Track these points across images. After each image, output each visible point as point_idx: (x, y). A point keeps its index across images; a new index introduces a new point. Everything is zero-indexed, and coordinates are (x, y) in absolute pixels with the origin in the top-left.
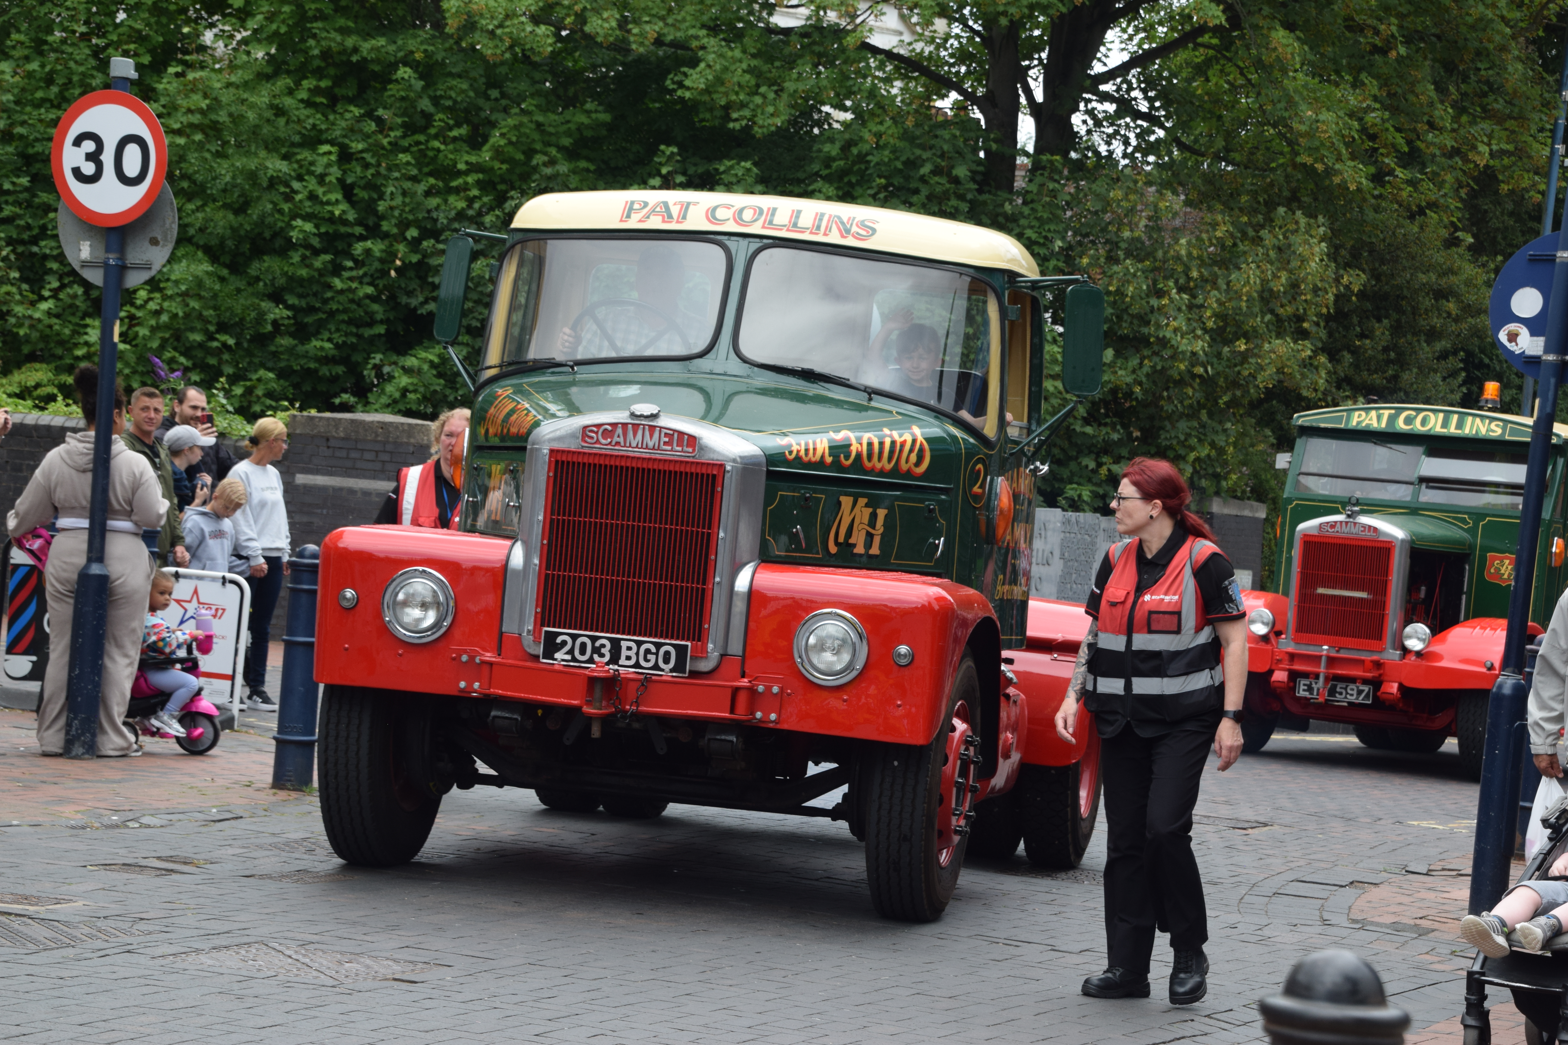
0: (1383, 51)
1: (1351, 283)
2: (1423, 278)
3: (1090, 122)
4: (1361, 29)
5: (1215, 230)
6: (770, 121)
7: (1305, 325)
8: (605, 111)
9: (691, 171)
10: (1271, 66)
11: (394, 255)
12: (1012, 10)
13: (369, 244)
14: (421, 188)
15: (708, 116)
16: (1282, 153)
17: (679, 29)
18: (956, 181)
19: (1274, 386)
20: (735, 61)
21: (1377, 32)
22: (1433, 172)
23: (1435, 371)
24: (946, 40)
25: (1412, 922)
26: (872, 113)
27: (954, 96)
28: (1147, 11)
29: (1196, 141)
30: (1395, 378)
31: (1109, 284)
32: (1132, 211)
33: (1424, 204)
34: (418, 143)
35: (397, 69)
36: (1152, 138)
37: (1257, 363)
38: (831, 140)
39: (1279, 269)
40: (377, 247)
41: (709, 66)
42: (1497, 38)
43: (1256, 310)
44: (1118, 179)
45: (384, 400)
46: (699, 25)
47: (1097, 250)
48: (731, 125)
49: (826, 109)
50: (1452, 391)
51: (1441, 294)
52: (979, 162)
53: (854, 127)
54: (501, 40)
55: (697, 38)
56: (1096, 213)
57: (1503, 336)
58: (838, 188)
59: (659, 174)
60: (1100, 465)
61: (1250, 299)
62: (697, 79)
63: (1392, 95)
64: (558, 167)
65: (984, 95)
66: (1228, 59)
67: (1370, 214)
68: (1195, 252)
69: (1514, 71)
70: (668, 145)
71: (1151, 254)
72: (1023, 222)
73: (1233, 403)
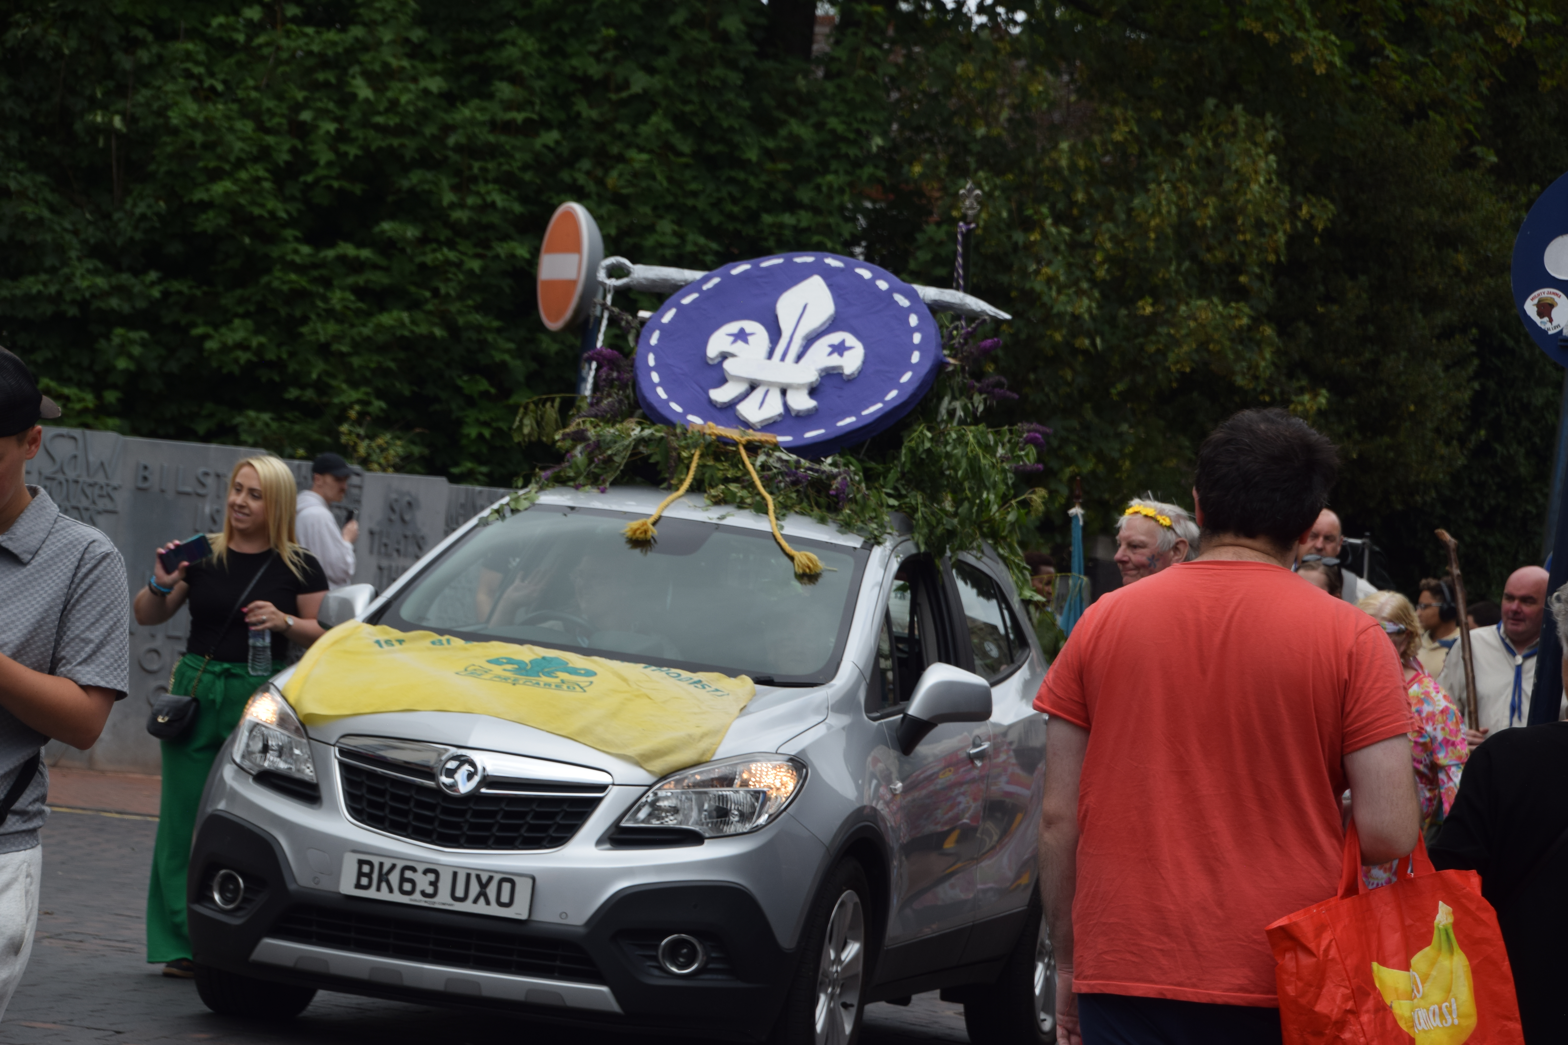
1: (1312, 217)
2: (1420, 214)
5: (1112, 130)
7: (1243, 279)
16: (1217, 15)
18: (724, 37)
19: (1193, 370)
22: (1442, 54)
23: (1434, 356)
30: (1374, 364)
32: (988, 96)
33: (1425, 101)
37: (1169, 335)
39: (1206, 194)
43: (1169, 253)
44: (968, 48)
47: (935, 154)
50: (1458, 387)
51: (1448, 240)
56: (935, 97)
57: (1530, 308)
58: (541, 40)
61: (1161, 236)
67: (1344, 115)
68: (1082, 163)
71: (1016, 163)
72: (826, 106)
73: (1132, 394)
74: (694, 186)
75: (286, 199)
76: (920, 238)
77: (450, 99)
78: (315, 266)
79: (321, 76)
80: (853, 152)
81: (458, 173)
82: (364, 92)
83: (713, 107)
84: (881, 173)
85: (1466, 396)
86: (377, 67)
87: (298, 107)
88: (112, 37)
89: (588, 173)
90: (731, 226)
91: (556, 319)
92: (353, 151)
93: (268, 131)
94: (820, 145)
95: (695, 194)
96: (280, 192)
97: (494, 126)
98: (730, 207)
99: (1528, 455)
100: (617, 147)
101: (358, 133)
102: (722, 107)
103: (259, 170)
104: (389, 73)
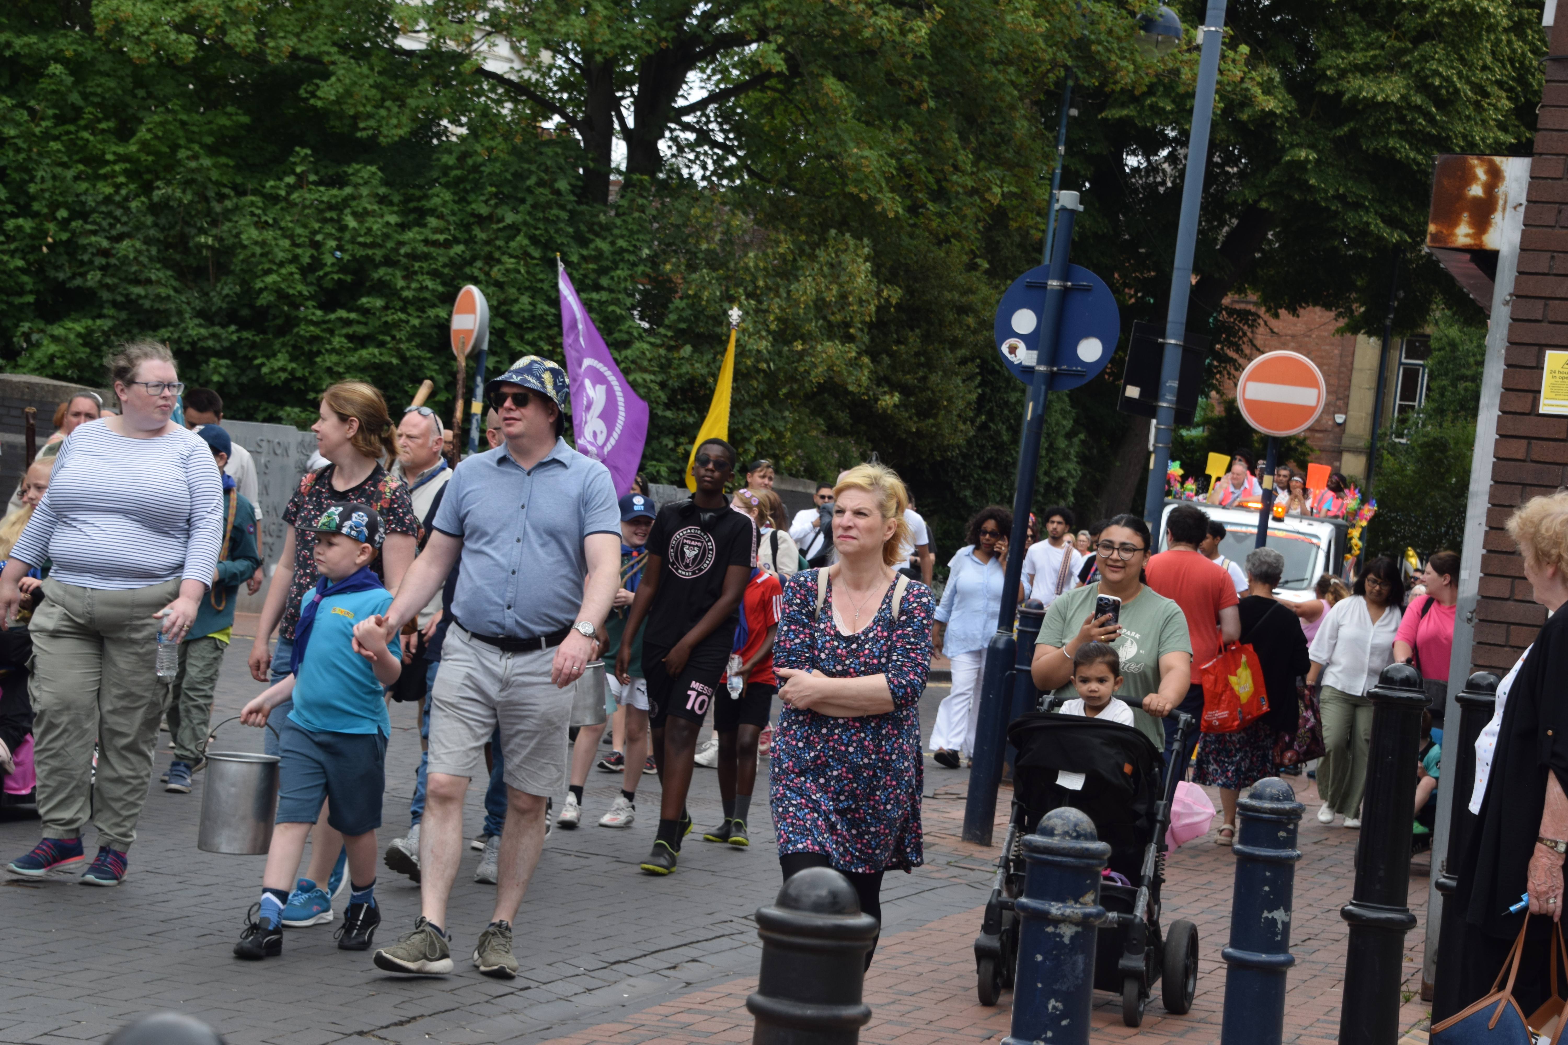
0: (917, 103)
1: (889, 296)
2: (948, 295)
3: (674, 148)
4: (898, 83)
5: (778, 247)
6: (394, 132)
7: (852, 331)
8: (245, 115)
9: (323, 171)
10: (825, 109)
11: (46, 234)
12: (606, 49)
13: (21, 221)
14: (70, 174)
15: (337, 123)
16: (834, 184)
17: (312, 45)
18: (558, 192)
19: (825, 382)
20: (362, 76)
21: (912, 87)
22: (958, 208)
23: (957, 374)
24: (550, 70)
26: (485, 130)
27: (557, 119)
28: (723, 56)
29: (763, 169)
30: (924, 379)
31: (688, 289)
32: (708, 227)
33: (950, 233)
34: (68, 133)
35: (48, 65)
36: (727, 164)
37: (811, 361)
38: (450, 152)
39: (831, 283)
40: (27, 224)
41: (339, 80)
42: (1008, 98)
43: (811, 316)
44: (697, 199)
45: (32, 364)
46: (330, 43)
47: (678, 259)
48: (359, 134)
49: (444, 123)
50: (970, 392)
51: (963, 310)
52: (579, 177)
53: (469, 140)
54: (147, 45)
55: (329, 53)
56: (678, 227)
57: (1005, 349)
58: (454, 194)
59: (293, 172)
60: (678, 445)
61: (807, 306)
62: (328, 91)
63: (924, 140)
64: (201, 161)
65: (584, 119)
66: (791, 101)
67: (906, 240)
68: (761, 265)
69: (1022, 127)
70: (303, 147)
71: (724, 265)
72: (616, 232)
73: (791, 394)
74: (541, 276)
75: (308, 284)
76: (671, 306)
77: (403, 227)
78: (324, 322)
79: (328, 215)
80: (632, 258)
81: (406, 269)
82: (352, 223)
83: (552, 232)
84: (648, 270)
85: (974, 397)
86: (360, 210)
87: (315, 233)
88: (211, 194)
89: (480, 269)
91: (462, 352)
92: (346, 257)
93: (298, 246)
94: (613, 253)
95: (542, 281)
96: (304, 280)
97: (426, 242)
99: (1007, 430)
100: (497, 255)
101: (349, 247)
102: (557, 231)
103: (293, 268)
104: (366, 213)
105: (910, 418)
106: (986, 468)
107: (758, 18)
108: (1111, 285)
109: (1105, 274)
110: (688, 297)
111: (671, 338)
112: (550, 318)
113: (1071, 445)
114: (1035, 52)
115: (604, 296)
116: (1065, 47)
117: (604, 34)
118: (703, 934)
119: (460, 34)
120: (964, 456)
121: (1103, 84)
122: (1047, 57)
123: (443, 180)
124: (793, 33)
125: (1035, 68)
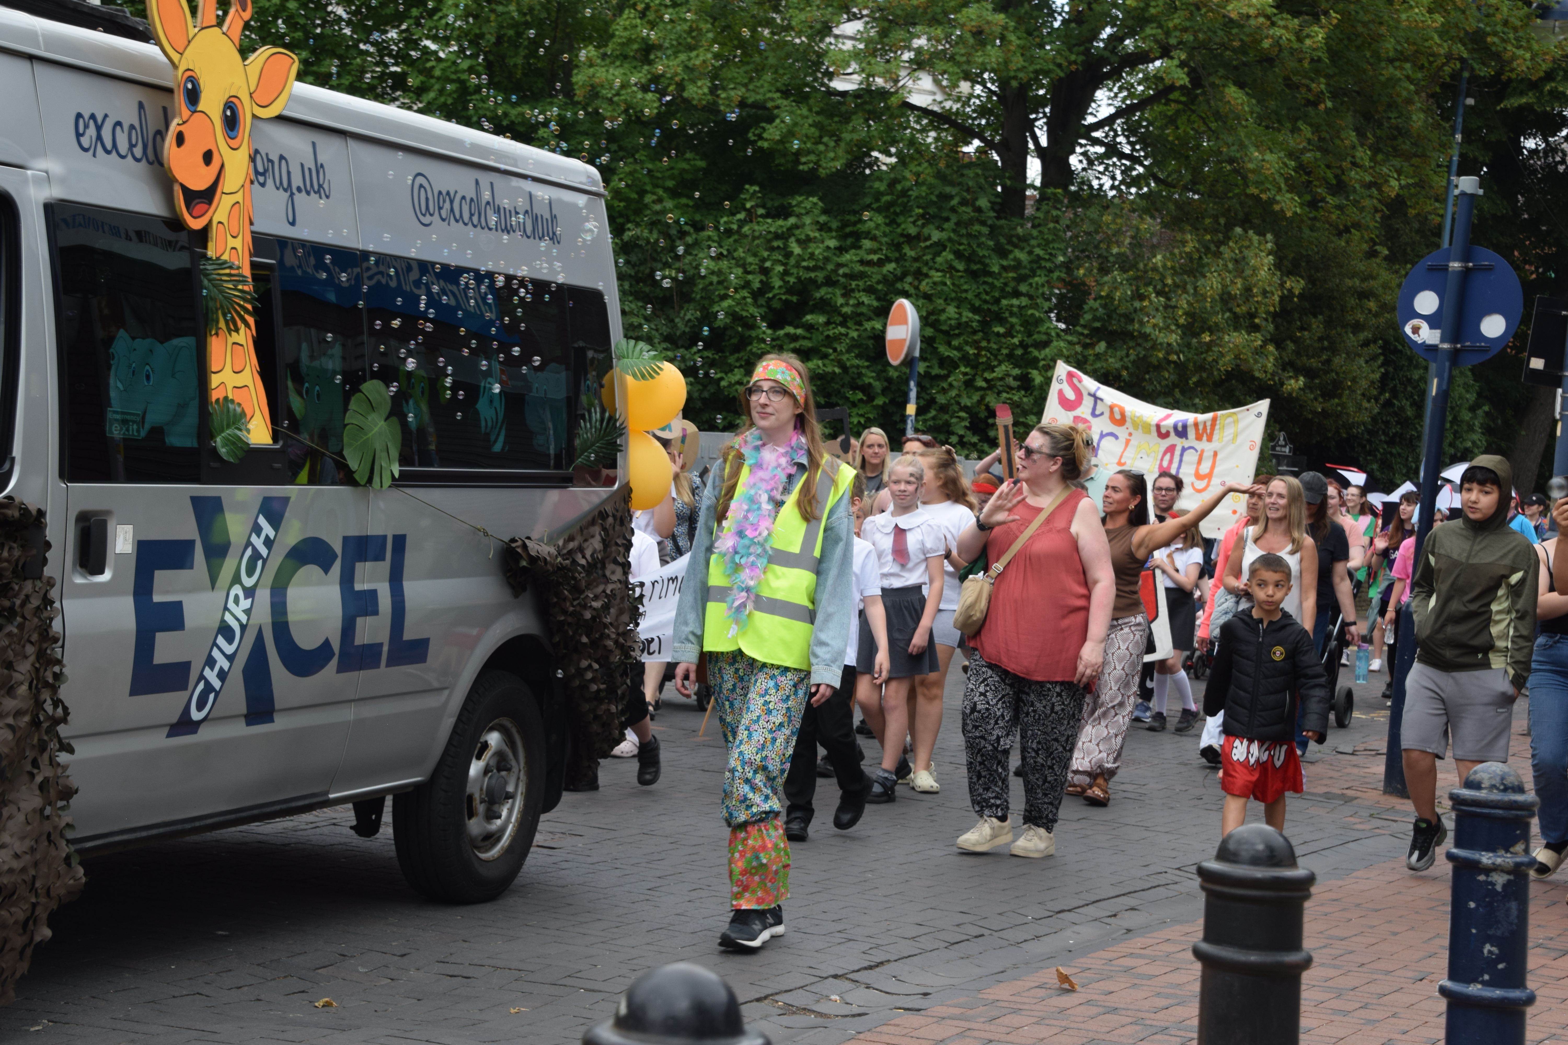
0: (1315, 104)
1: (1292, 287)
2: (1349, 282)
3: (1085, 162)
4: (1296, 87)
5: (1184, 246)
6: (832, 164)
7: (1257, 321)
8: (701, 160)
9: (769, 204)
10: (1227, 116)
12: (1021, 75)
15: (782, 161)
16: (1236, 185)
17: (758, 93)
18: (979, 210)
19: (1232, 369)
20: (803, 117)
21: (1309, 90)
22: (1356, 200)
23: (1360, 356)
24: (969, 99)
25: (1340, 792)
26: (912, 158)
27: (976, 143)
28: (1129, 74)
29: (1168, 176)
30: (1328, 361)
31: (1101, 290)
32: (1118, 232)
33: (1349, 224)
36: (1134, 173)
37: (1219, 351)
38: (880, 179)
39: (1235, 277)
41: (782, 122)
42: (1404, 93)
43: (1218, 309)
44: (1108, 207)
46: (774, 89)
47: (1091, 263)
48: (801, 168)
49: (875, 154)
50: (1373, 372)
51: (1364, 295)
52: (998, 194)
53: (898, 168)
54: (618, 105)
55: (772, 99)
56: (1090, 234)
57: (1408, 330)
58: (885, 217)
59: (744, 208)
61: (1213, 300)
62: (772, 132)
63: (1321, 139)
64: (665, 204)
65: (1001, 142)
66: (1194, 111)
67: (1307, 232)
68: (1169, 264)
69: (1418, 119)
70: (751, 185)
71: (1134, 266)
72: (1033, 242)
73: (1200, 383)
74: (965, 287)
75: (758, 307)
76: (1086, 307)
77: (841, 250)
78: (774, 339)
79: (775, 244)
80: (1048, 265)
81: (845, 288)
82: (797, 250)
83: (975, 246)
84: (1063, 275)
85: (1377, 376)
86: (803, 237)
87: (764, 260)
88: (674, 232)
89: (910, 284)
90: (986, 307)
91: (896, 359)
92: (792, 280)
93: (750, 273)
94: (1031, 262)
95: (966, 291)
96: (756, 304)
97: (862, 262)
98: (984, 297)
99: (1411, 405)
100: (925, 270)
101: (795, 271)
102: (979, 245)
103: (745, 293)
104: (809, 240)
105: (1316, 399)
106: (1391, 442)
107: (1161, 37)
108: (1512, 263)
109: (1505, 252)
110: (1101, 297)
111: (1086, 336)
112: (974, 324)
113: (1475, 417)
114: (1430, 48)
115: (1024, 301)
116: (1461, 41)
117: (1018, 61)
118: (1139, 885)
119: (888, 71)
120: (1370, 432)
121: (1499, 74)
122: (1442, 52)
123: (875, 206)
124: (1194, 48)
125: (1431, 63)
